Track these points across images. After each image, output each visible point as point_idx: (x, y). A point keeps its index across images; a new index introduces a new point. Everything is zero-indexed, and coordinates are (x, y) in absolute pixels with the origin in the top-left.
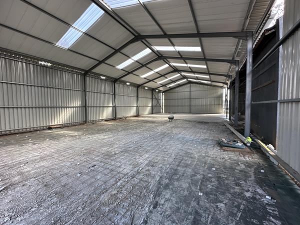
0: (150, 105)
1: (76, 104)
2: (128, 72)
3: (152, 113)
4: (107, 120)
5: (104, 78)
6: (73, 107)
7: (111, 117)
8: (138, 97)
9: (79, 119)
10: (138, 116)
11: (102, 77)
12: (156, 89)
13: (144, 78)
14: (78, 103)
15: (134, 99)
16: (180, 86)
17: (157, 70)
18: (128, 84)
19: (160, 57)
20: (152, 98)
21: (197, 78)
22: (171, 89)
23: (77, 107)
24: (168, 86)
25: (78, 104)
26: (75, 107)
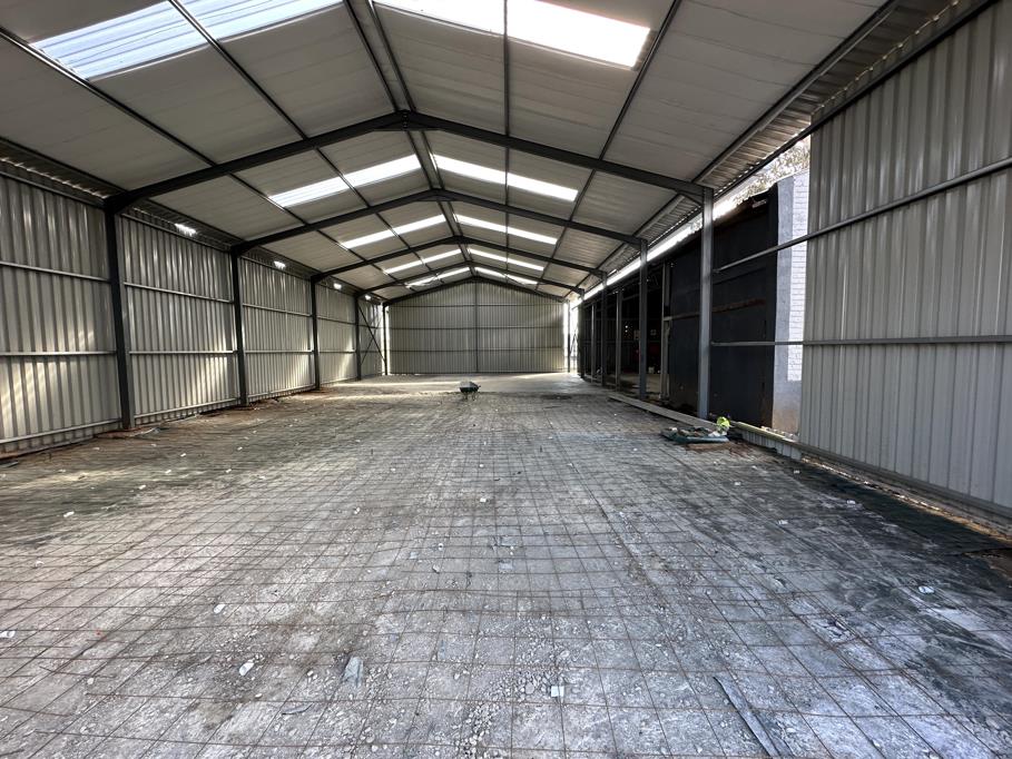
0: (350, 348)
1: (72, 343)
2: (306, 223)
3: (359, 378)
4: (209, 412)
5: (190, 231)
6: (57, 358)
7: (225, 399)
8: (314, 317)
9: (89, 413)
10: (315, 387)
11: (180, 227)
12: (370, 291)
13: (350, 250)
14: (82, 339)
15: (301, 325)
16: (443, 286)
17: (402, 230)
18: (280, 265)
19: (436, 190)
20: (357, 324)
21: (506, 269)
22: (417, 293)
23: (78, 357)
24: (409, 285)
25: (82, 344)
26: (68, 358)
